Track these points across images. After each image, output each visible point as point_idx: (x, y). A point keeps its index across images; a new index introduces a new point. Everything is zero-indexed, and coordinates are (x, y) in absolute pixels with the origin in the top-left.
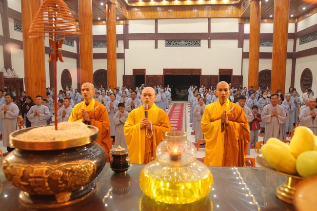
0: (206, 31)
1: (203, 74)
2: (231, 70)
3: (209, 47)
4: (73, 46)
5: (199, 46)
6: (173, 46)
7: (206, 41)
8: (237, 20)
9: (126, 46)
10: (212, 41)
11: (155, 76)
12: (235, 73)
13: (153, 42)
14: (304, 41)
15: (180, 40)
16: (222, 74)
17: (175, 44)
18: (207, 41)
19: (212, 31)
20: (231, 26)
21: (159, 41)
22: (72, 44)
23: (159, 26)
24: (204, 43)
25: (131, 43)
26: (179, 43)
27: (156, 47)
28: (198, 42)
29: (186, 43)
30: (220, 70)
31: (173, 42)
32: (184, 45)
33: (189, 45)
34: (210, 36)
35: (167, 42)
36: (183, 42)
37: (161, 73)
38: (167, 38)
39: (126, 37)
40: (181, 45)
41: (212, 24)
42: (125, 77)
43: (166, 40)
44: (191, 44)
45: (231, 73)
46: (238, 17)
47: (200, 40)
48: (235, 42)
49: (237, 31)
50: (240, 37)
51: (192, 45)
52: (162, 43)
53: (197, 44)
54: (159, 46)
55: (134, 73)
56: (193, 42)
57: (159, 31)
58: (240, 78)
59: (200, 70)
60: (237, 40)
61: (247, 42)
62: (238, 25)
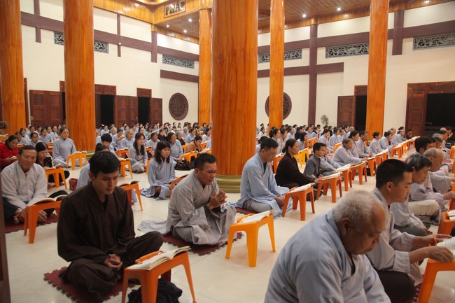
0: (115, 32)
1: (119, 93)
2: (149, 91)
3: (119, 55)
5: (107, 51)
8: (150, 26)
10: (123, 49)
11: (47, 93)
12: (154, 95)
13: (33, 30)
16: (141, 96)
18: (116, 46)
19: (122, 34)
20: (142, 32)
21: (43, 32)
24: (112, 48)
27: (38, 39)
28: (105, 45)
30: (138, 90)
34: (120, 41)
35: (58, 36)
37: (57, 88)
38: (58, 30)
41: (121, 24)
43: (56, 33)
44: (95, 46)
45: (150, 95)
46: (151, 24)
47: (107, 43)
48: (148, 55)
49: (150, 41)
50: (152, 48)
51: (96, 49)
52: (48, 36)
53: (103, 48)
56: (97, 44)
58: (160, 101)
59: (114, 88)
60: (150, 53)
61: (160, 57)
62: (151, 33)
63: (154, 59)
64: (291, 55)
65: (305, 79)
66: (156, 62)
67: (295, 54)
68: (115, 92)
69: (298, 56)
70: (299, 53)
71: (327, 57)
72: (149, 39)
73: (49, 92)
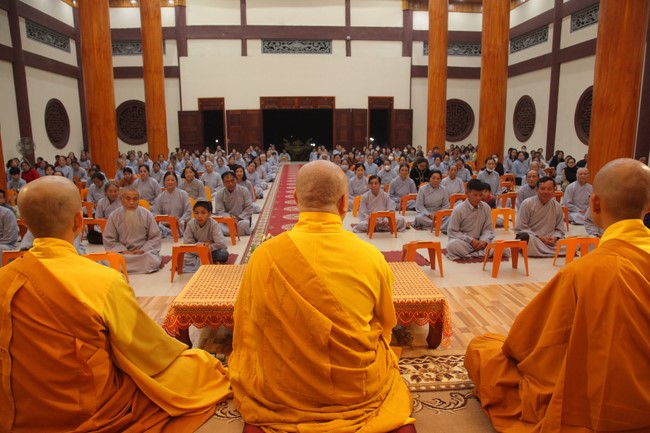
0: (342, 23)
1: (339, 105)
2: (390, 100)
3: (348, 53)
4: (68, 51)
5: (330, 52)
6: (278, 51)
7: (343, 43)
8: (400, 3)
9: (182, 51)
10: (354, 44)
11: (244, 113)
12: (399, 104)
13: (238, 43)
14: (519, 45)
15: (291, 40)
16: (374, 107)
17: (281, 47)
19: (353, 24)
20: (389, 14)
21: (250, 43)
22: (65, 47)
23: (249, 11)
24: (338, 46)
25: (193, 45)
26: (290, 46)
27: (244, 53)
28: (327, 44)
29: (304, 46)
30: (371, 99)
31: (277, 44)
32: (300, 51)
33: (309, 50)
34: (349, 34)
35: (266, 44)
36: (297, 45)
37: (256, 105)
38: (264, 37)
39: (182, 34)
40: (294, 51)
41: (352, 10)
42: (183, 116)
43: (264, 40)
44: (313, 48)
45: (392, 105)
47: (330, 41)
48: (396, 47)
50: (405, 36)
51: (315, 51)
52: (255, 45)
53: (325, 48)
54: (249, 51)
55: (200, 106)
56: (316, 44)
57: (250, 22)
58: (408, 114)
59: (332, 100)
60: (401, 43)
61: (418, 47)
62: (402, 13)
63: (407, 52)
66: (411, 56)
68: (333, 105)
72: (399, 23)
73: (245, 111)
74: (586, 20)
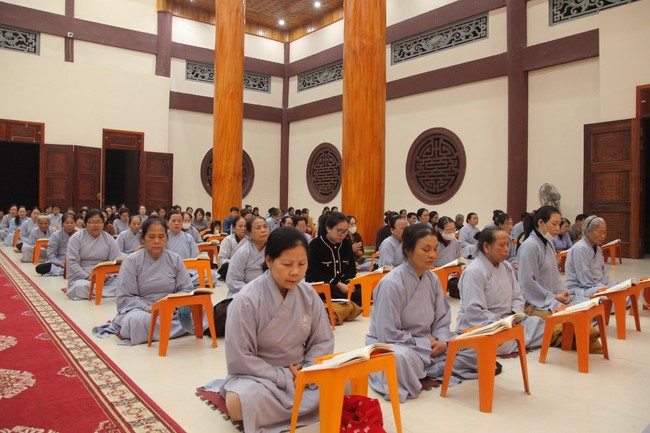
0: (60, 11)
1: (51, 138)
2: (139, 137)
3: (69, 56)
5: (35, 51)
10: (78, 45)
16: (113, 146)
18: (62, 40)
20: (135, 12)
24: (52, 45)
28: (31, 38)
30: (107, 133)
45: (141, 145)
47: (37, 33)
50: (162, 50)
51: (7, 46)
53: (26, 44)
56: (9, 34)
58: (166, 161)
59: (38, 129)
60: (154, 57)
61: (178, 66)
62: (156, 15)
63: (163, 70)
64: (463, 34)
65: (497, 90)
66: (169, 76)
67: (473, 29)
68: (41, 137)
69: (479, 33)
70: (481, 26)
71: (553, 21)
72: (152, 28)
74: (412, 50)
